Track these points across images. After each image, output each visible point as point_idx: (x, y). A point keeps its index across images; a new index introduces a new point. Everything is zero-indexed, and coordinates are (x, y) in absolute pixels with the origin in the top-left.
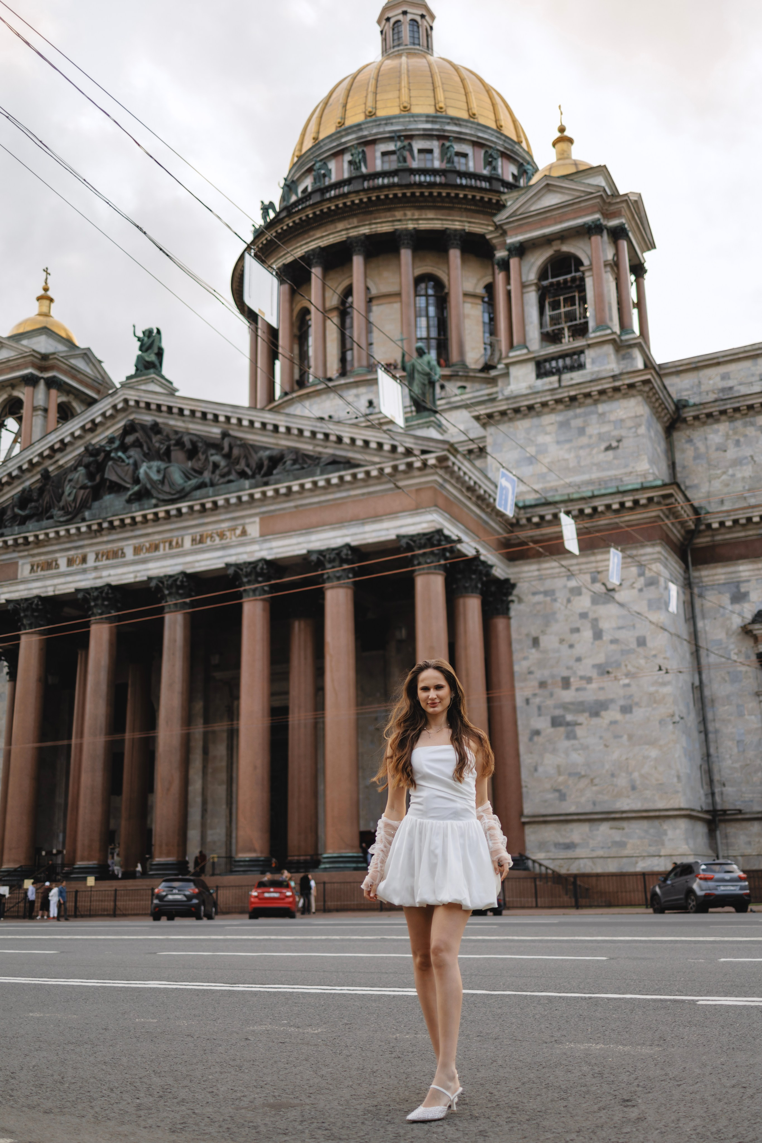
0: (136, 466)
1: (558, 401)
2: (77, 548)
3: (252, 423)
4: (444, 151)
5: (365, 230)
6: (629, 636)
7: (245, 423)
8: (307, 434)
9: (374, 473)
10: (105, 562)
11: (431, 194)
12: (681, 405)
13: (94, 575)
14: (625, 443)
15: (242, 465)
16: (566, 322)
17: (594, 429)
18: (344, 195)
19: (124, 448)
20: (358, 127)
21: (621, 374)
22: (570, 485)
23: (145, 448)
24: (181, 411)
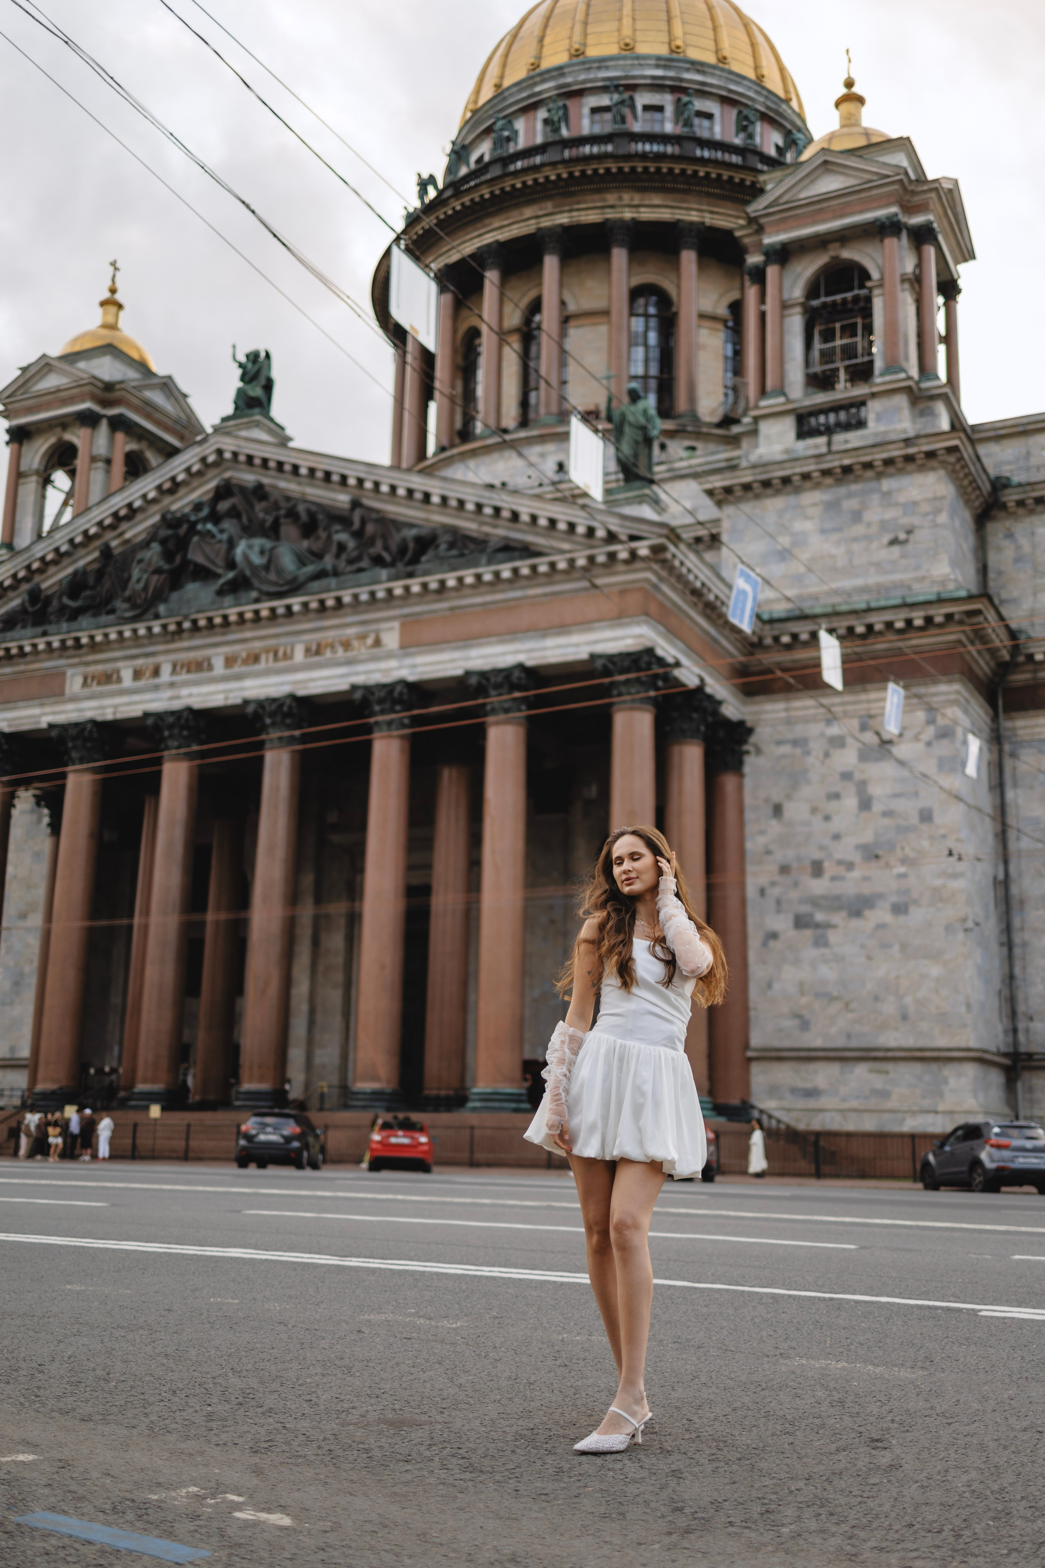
0: (231, 544)
1: (826, 473)
2: (146, 655)
3: (393, 488)
4: (680, 108)
5: (563, 219)
6: (909, 808)
7: (385, 488)
8: (470, 507)
9: (562, 565)
10: (184, 677)
11: (658, 169)
12: (1000, 485)
13: (169, 693)
14: (917, 536)
15: (377, 548)
16: (843, 360)
17: (875, 514)
18: (536, 168)
19: (215, 518)
20: (559, 71)
21: (918, 437)
22: (836, 592)
23: (245, 519)
24: (296, 468)
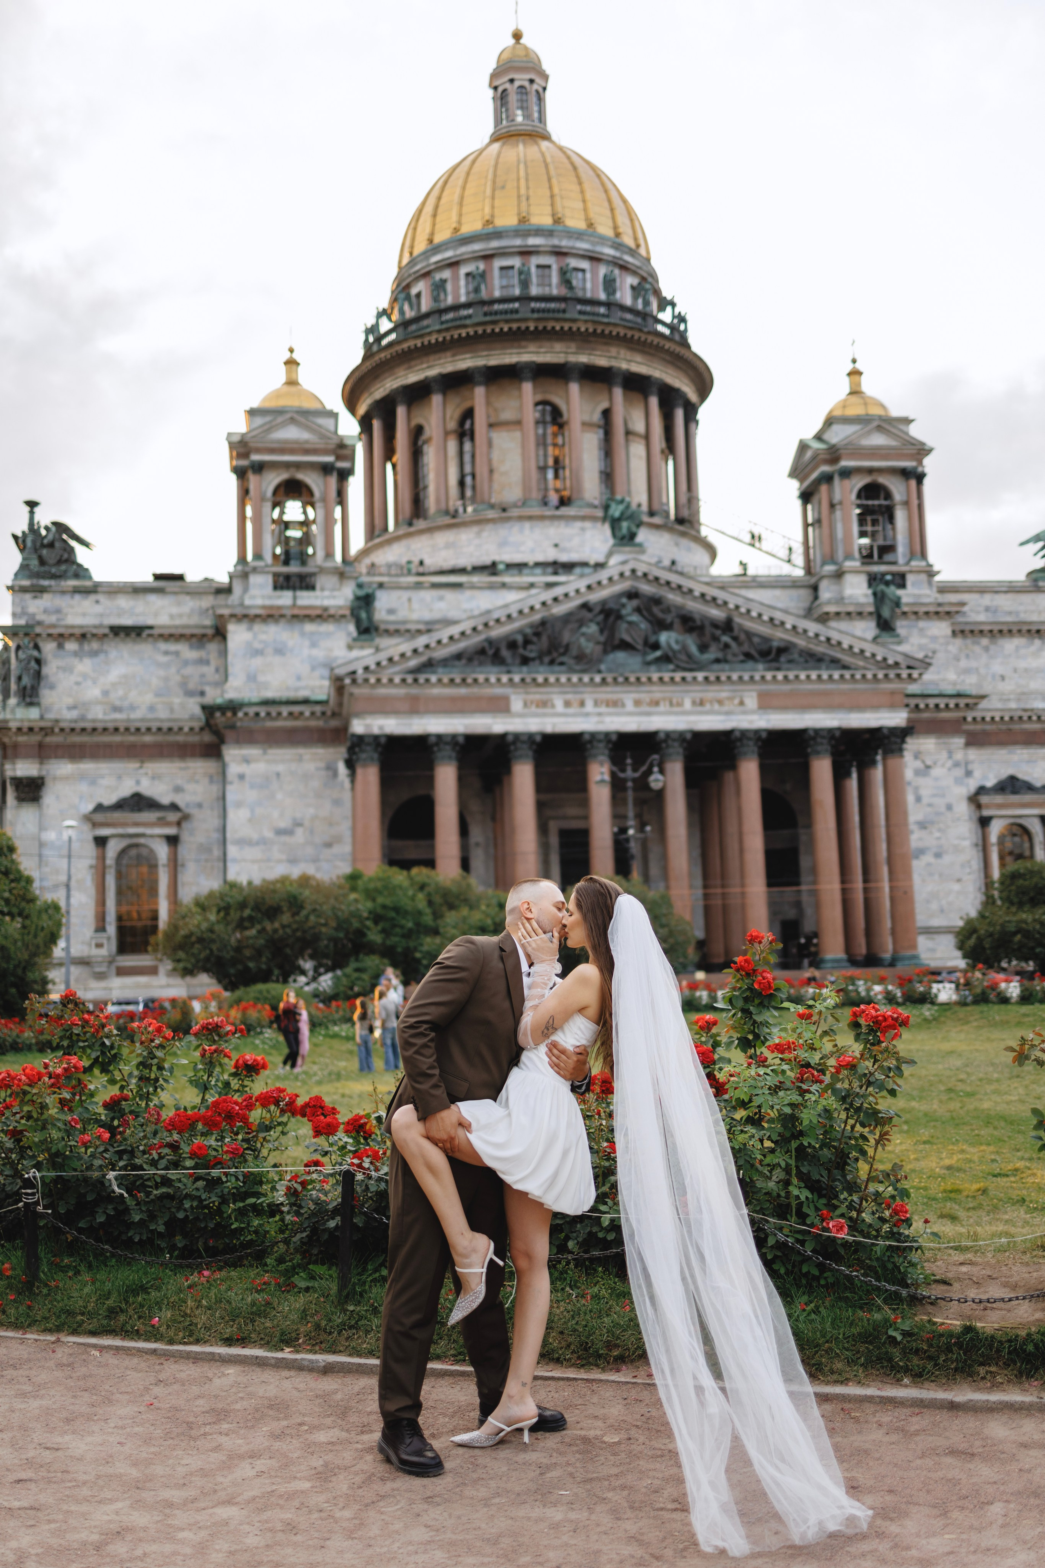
0: (647, 632)
2: (576, 693)
6: (940, 803)
10: (603, 709)
13: (595, 719)
